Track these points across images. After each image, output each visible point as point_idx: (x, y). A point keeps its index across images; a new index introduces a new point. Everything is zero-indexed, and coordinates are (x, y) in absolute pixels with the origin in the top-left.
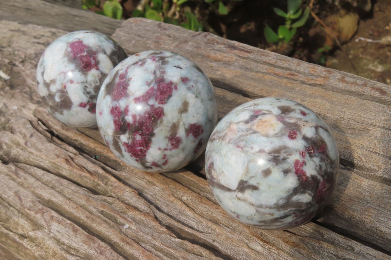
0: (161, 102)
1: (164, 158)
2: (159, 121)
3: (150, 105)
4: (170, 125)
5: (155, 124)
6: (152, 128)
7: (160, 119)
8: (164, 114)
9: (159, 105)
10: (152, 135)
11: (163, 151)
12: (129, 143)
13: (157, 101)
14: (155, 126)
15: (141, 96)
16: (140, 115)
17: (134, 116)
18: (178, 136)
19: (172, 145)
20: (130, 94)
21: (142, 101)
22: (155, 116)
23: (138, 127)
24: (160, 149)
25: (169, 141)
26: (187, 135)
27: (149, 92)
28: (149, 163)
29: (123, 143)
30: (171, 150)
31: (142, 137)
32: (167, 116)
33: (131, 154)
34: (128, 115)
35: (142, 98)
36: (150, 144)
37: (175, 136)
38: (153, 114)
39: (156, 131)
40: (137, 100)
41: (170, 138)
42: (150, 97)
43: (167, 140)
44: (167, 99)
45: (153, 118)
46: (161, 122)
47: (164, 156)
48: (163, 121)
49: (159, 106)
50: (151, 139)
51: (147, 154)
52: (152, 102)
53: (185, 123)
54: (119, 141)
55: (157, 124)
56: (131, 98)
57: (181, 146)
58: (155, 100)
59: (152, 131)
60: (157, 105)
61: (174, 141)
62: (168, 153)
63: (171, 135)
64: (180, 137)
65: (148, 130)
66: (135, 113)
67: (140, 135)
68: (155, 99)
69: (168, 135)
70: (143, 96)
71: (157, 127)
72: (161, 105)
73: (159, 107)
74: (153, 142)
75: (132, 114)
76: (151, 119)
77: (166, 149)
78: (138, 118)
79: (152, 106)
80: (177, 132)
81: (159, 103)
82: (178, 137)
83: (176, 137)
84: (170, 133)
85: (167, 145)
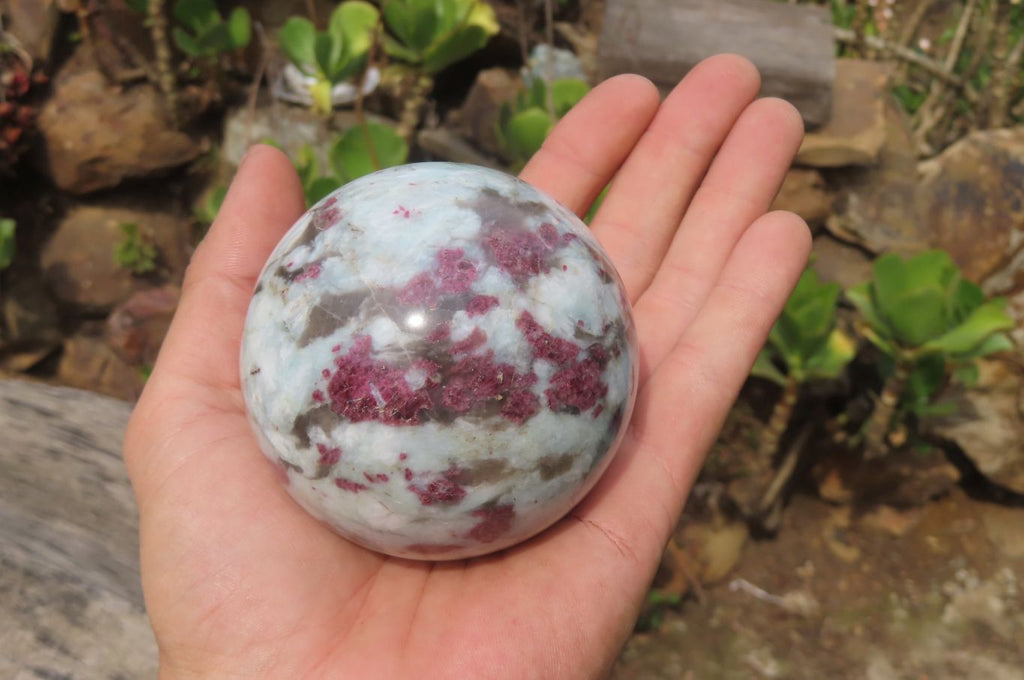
0: (554, 397)
1: (370, 478)
2: (497, 419)
3: (532, 368)
4: (496, 456)
5: (485, 411)
6: (468, 410)
7: (506, 419)
8: (524, 422)
9: (542, 395)
10: (446, 417)
11: (399, 469)
12: (377, 353)
13: (551, 382)
14: (477, 416)
15: (541, 327)
16: (490, 354)
17: (477, 338)
18: (469, 490)
19: (433, 487)
20: (531, 292)
21: (531, 340)
22: (509, 400)
23: (453, 364)
24: (403, 457)
25: (443, 473)
26: (476, 513)
27: (564, 347)
28: (329, 436)
29: (364, 333)
30: (412, 488)
31: (422, 390)
32: (520, 434)
33: (334, 370)
34: (470, 316)
35: (540, 333)
36: (412, 424)
37: (465, 484)
38: (512, 392)
39: (463, 425)
40: (527, 323)
41: (457, 473)
42: (551, 356)
43: (446, 467)
44: (565, 407)
45: (500, 397)
46: (497, 428)
47: (379, 476)
48: (504, 430)
49: (539, 397)
50: (428, 420)
51: (364, 426)
52: (543, 368)
53: (514, 492)
54: (362, 316)
55: (486, 416)
56: (522, 303)
57: (432, 510)
58: (552, 374)
59: (457, 414)
60: (540, 389)
61: (447, 488)
62: (399, 483)
63: (464, 472)
64: (467, 497)
65: (456, 401)
66: (489, 335)
67: (428, 381)
68: (555, 375)
69: (464, 462)
70: (546, 336)
71: (477, 423)
72: (544, 401)
73: (535, 399)
74: (419, 429)
75: (482, 328)
76: (496, 394)
77: (408, 475)
78: (480, 351)
79: (532, 378)
80: (479, 482)
81: (548, 392)
82: (463, 492)
83: (461, 487)
84: (471, 467)
85: (424, 474)
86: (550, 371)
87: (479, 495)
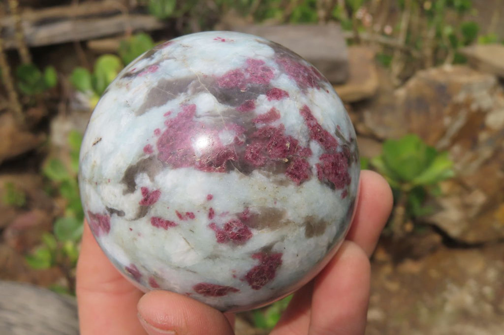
0: (321, 170)
1: (180, 216)
2: (282, 177)
3: (309, 145)
4: (278, 206)
5: (275, 169)
6: (263, 166)
7: (289, 177)
8: (300, 183)
9: (314, 166)
10: (246, 168)
11: (205, 208)
12: (199, 117)
13: (320, 159)
14: (269, 171)
15: (316, 119)
16: (282, 127)
17: (273, 115)
18: (254, 232)
19: (228, 226)
20: (310, 95)
21: (309, 125)
22: (293, 163)
23: (255, 129)
24: (210, 198)
25: (238, 215)
26: (255, 255)
27: (329, 138)
28: (153, 180)
29: (191, 103)
30: (212, 226)
31: (230, 145)
32: (297, 192)
33: (164, 129)
34: (269, 100)
35: (315, 123)
36: (220, 171)
37: (253, 227)
38: (295, 158)
39: (258, 176)
40: (307, 113)
41: (248, 216)
42: (321, 140)
43: (241, 210)
44: (327, 181)
45: (287, 160)
46: (281, 183)
47: (188, 214)
48: (286, 186)
49: (312, 167)
50: (233, 169)
51: (182, 171)
52: (316, 147)
53: (285, 241)
54: (189, 92)
55: (276, 172)
56: (304, 100)
57: (224, 248)
58: (321, 153)
59: (255, 167)
60: (314, 161)
61: (239, 228)
62: (203, 220)
63: (254, 216)
64: (252, 239)
65: (255, 157)
66: (282, 115)
67: (236, 139)
68: (323, 155)
69: (254, 209)
70: (318, 126)
71: (268, 176)
72: (315, 171)
73: (310, 169)
74: (225, 176)
75: (278, 108)
76: (284, 157)
77: (211, 214)
78: (275, 124)
79: (308, 151)
80: (263, 228)
81: (318, 165)
82: (250, 233)
83: (249, 229)
84: (260, 213)
85: (224, 214)
86: (320, 151)
87: (261, 238)
